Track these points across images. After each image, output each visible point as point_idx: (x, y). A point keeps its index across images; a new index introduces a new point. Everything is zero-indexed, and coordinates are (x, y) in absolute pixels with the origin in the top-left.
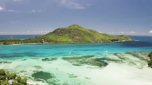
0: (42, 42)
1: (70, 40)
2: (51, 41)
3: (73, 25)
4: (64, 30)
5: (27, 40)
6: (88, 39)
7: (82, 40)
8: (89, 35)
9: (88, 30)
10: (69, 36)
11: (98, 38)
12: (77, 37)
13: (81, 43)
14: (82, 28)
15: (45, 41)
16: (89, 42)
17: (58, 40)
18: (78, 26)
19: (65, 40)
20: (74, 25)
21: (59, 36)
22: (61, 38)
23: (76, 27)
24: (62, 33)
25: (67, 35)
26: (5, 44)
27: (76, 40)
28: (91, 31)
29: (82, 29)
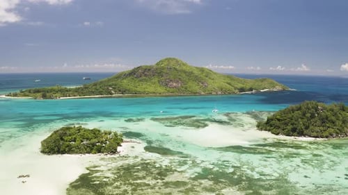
0: (111, 94)
1: (161, 90)
2: (127, 92)
3: (166, 59)
4: (149, 70)
5: (82, 90)
6: (195, 87)
7: (183, 89)
8: (197, 79)
9: (197, 68)
10: (159, 82)
11: (213, 85)
12: (175, 84)
13: (181, 96)
14: (184, 65)
15: (115, 92)
16: (195, 93)
17: (138, 89)
18: (177, 61)
19: (151, 89)
20: (168, 59)
21: (141, 81)
22: (144, 86)
23: (172, 63)
24: (145, 75)
25: (156, 80)
26: (44, 96)
27: (172, 90)
28: (202, 70)
29: (184, 68)
